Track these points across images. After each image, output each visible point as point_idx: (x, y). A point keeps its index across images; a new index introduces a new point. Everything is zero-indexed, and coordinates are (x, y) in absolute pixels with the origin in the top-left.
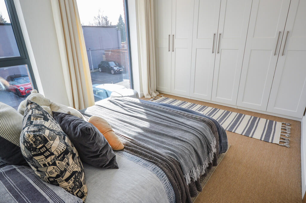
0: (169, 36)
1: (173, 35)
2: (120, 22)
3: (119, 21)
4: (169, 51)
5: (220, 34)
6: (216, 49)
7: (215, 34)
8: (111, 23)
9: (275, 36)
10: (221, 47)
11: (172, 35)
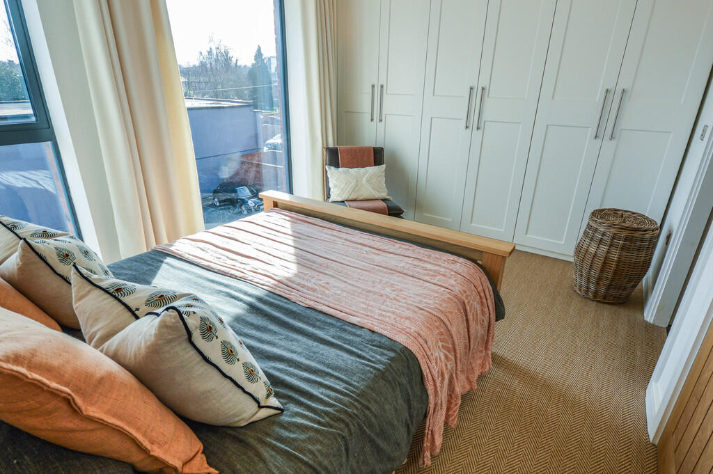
0: (373, 86)
1: (382, 86)
2: (257, 63)
3: (255, 60)
4: (372, 120)
5: (483, 89)
6: (475, 120)
7: (471, 88)
8: (237, 60)
9: (599, 98)
10: (486, 116)
11: (379, 86)
